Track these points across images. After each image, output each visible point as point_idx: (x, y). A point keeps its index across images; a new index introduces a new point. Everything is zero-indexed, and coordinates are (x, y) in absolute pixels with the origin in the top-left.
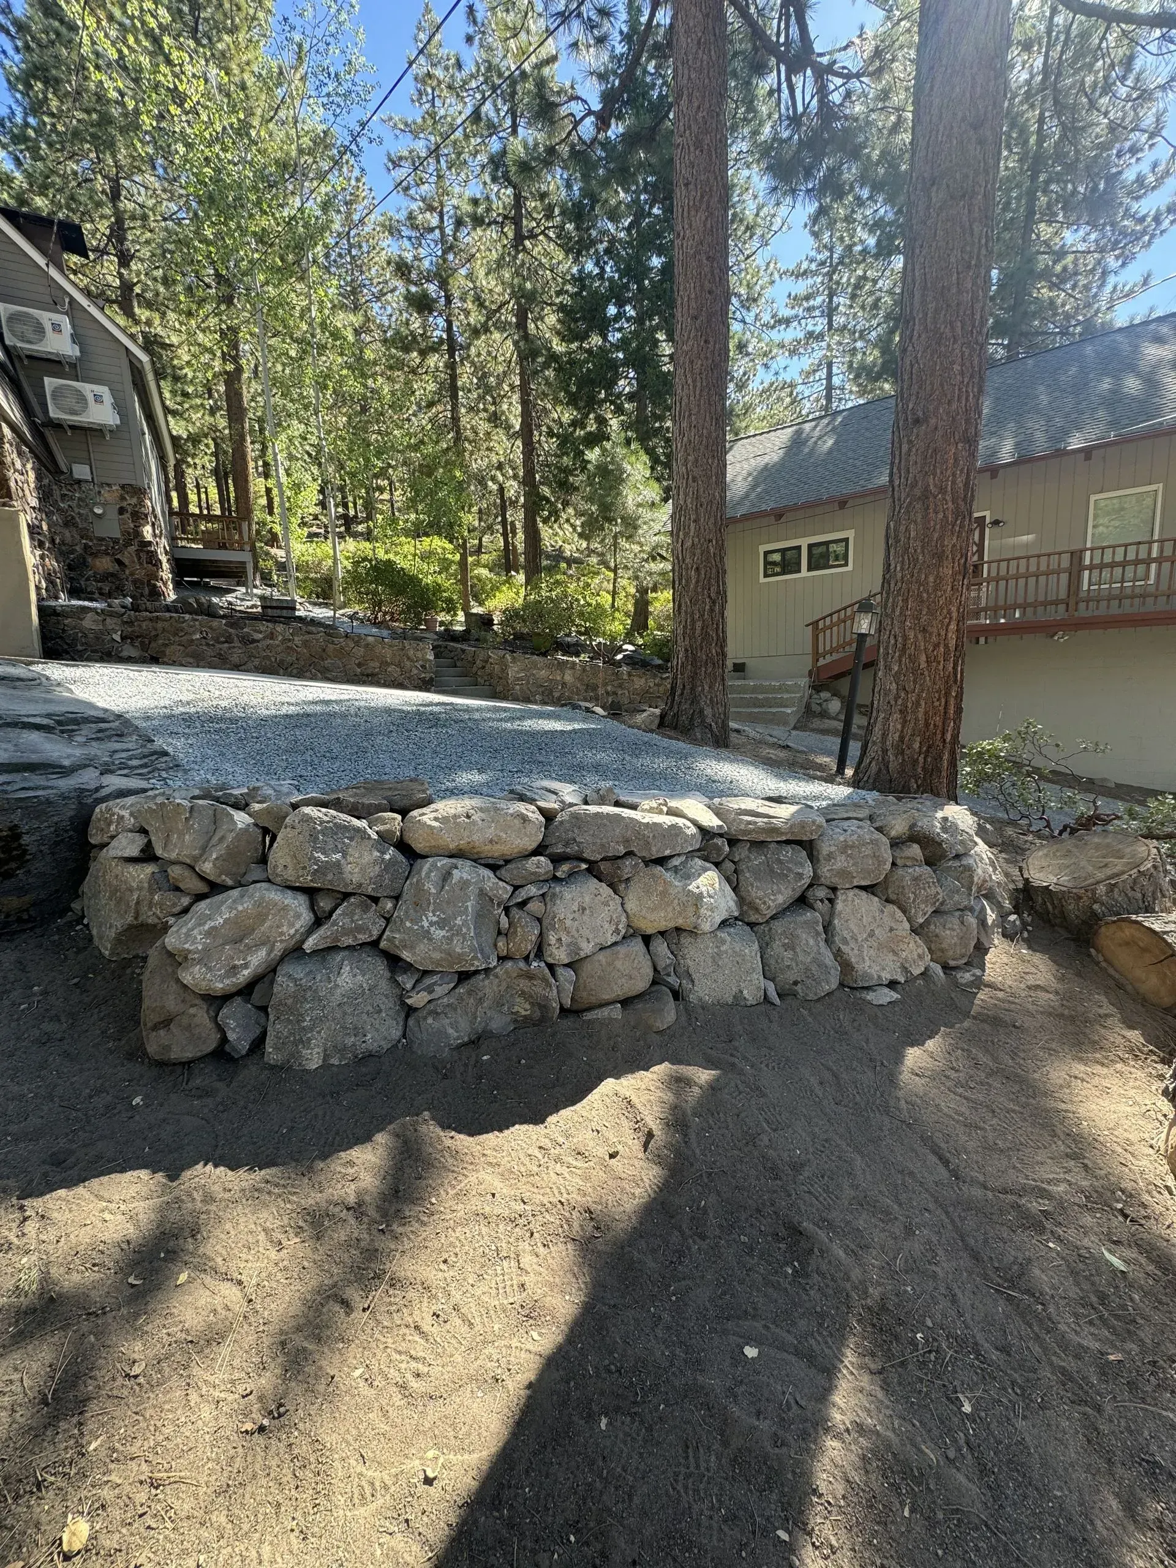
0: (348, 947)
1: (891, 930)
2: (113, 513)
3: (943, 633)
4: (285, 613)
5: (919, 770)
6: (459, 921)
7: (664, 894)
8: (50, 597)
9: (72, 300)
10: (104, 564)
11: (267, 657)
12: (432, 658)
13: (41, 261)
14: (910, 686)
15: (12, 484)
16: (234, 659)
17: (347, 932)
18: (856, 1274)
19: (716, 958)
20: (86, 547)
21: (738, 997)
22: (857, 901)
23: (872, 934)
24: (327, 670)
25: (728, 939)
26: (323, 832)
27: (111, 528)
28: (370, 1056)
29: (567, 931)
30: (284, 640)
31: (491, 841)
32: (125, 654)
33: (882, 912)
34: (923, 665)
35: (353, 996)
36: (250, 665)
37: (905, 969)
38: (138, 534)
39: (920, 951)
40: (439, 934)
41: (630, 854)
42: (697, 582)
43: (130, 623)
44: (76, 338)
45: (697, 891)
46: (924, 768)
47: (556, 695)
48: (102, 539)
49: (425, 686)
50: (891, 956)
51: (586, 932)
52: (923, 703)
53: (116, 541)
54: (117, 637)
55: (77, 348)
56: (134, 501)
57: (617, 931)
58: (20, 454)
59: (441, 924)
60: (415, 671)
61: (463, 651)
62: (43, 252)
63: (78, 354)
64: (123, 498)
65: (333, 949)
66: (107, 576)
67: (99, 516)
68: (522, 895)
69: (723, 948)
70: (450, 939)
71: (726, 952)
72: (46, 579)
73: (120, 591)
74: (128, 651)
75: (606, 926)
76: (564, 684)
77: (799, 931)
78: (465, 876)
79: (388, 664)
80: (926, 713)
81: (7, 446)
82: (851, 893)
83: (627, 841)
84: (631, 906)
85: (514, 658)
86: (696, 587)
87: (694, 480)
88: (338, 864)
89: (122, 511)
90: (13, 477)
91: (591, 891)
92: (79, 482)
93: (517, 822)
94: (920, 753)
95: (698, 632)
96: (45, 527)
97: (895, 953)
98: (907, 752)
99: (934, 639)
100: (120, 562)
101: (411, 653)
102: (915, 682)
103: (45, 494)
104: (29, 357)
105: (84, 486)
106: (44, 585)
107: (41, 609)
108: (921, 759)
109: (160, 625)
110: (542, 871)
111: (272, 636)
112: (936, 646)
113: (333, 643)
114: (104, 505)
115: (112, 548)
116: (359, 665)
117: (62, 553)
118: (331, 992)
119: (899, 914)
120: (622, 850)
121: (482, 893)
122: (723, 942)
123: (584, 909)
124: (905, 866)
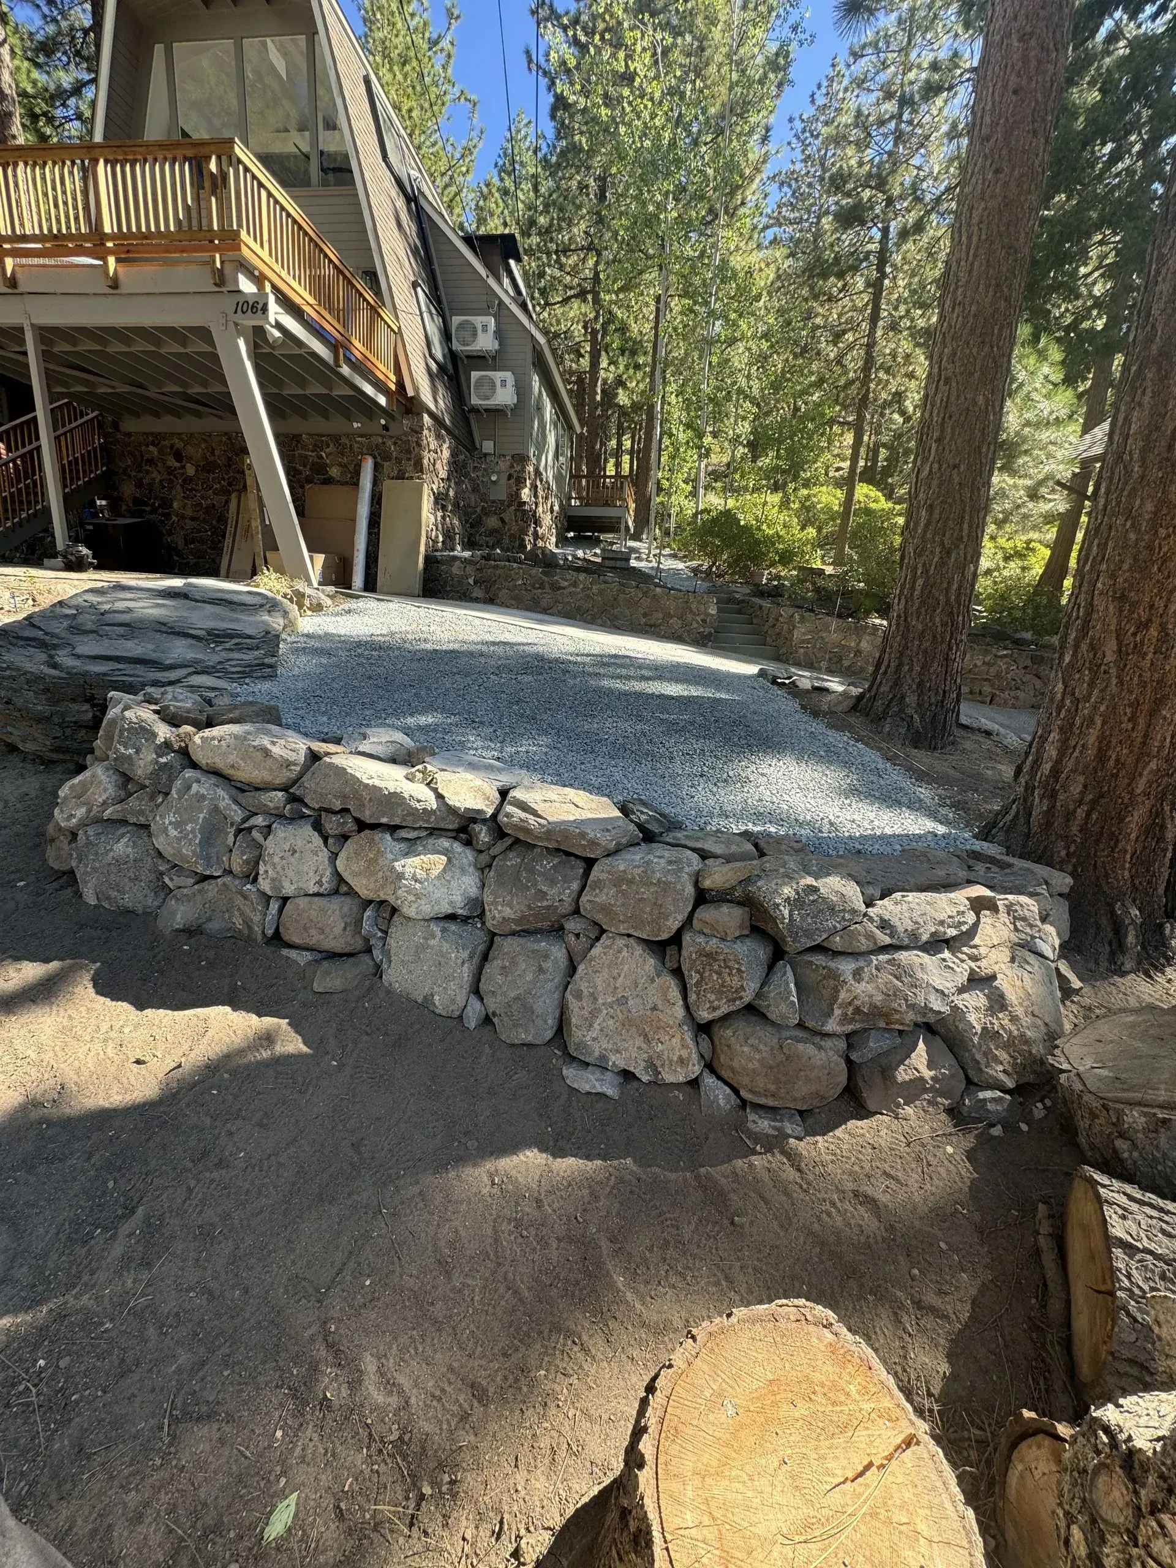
0: (135, 824)
1: (654, 1008)
2: (504, 480)
3: (1160, 604)
4: (619, 564)
5: (1075, 829)
6: (189, 828)
7: (373, 862)
8: (445, 549)
9: (501, 302)
10: (492, 522)
11: (569, 603)
12: (714, 612)
13: (483, 271)
14: (1081, 691)
15: (425, 462)
16: (544, 603)
17: (133, 813)
18: (102, 1276)
19: (421, 948)
20: (483, 508)
21: (428, 999)
22: (625, 953)
23: (622, 1001)
24: (616, 618)
25: (439, 934)
26: (128, 730)
27: (500, 493)
28: (129, 912)
29: (274, 865)
30: (583, 590)
31: (233, 766)
32: (474, 595)
33: (653, 981)
34: (1110, 657)
35: (118, 862)
36: (555, 610)
37: (651, 1065)
38: (518, 495)
39: (685, 1053)
40: (173, 833)
41: (345, 811)
42: (927, 525)
43: (480, 570)
44: (499, 334)
45: (399, 869)
46: (1083, 829)
47: (846, 663)
48: (494, 502)
49: (702, 642)
50: (639, 1042)
51: (290, 873)
52: (1098, 721)
53: (502, 502)
54: (471, 581)
55: (497, 343)
56: (518, 468)
57: (319, 883)
58: (438, 437)
59: (177, 825)
60: (695, 625)
61: (761, 607)
62: (487, 266)
63: (497, 347)
64: (512, 466)
65: (124, 822)
66: (493, 532)
67: (494, 482)
68: (253, 821)
69: (432, 942)
70: (179, 839)
71: (432, 948)
72: (444, 535)
73: (498, 543)
74: (477, 593)
75: (311, 874)
76: (858, 652)
77: (521, 958)
78: (203, 791)
79: (671, 617)
80: (1101, 738)
81: (426, 432)
82: (621, 942)
83: (344, 797)
84: (340, 864)
85: (802, 617)
86: (925, 532)
87: (947, 381)
88: (130, 757)
89: (510, 477)
90: (427, 458)
91: (304, 836)
92: (486, 455)
93: (259, 755)
94: (1081, 802)
95: (917, 593)
96: (451, 493)
97: (647, 1039)
98: (1061, 796)
99: (1142, 613)
100: (502, 520)
101: (694, 606)
102: (1092, 684)
103: (457, 467)
104: (468, 357)
105: (489, 459)
106: (441, 539)
107: (427, 558)
108: (1081, 813)
109: (498, 572)
110: (271, 805)
111: (575, 584)
112: (1144, 625)
113: (624, 592)
114: (498, 473)
115: (499, 508)
116: (645, 615)
117: (466, 514)
118: (107, 852)
119: (675, 994)
120: (338, 805)
121: (216, 810)
122: (433, 936)
123: (295, 852)
124: (701, 932)
